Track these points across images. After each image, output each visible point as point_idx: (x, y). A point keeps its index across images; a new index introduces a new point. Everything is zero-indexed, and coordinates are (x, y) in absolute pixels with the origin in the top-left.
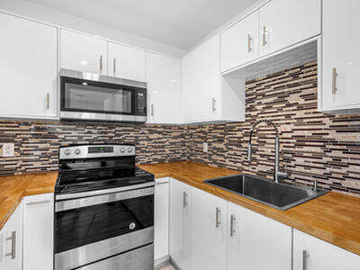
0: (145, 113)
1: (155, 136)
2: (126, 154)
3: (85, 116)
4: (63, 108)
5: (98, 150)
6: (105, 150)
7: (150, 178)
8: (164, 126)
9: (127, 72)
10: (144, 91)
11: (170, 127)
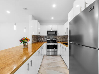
0: (57, 34)
1: (60, 37)
2: (55, 40)
3: (51, 35)
4: (48, 34)
5: (51, 39)
6: (52, 39)
7: (57, 43)
8: (61, 36)
9: (55, 29)
10: (57, 31)
11: (62, 36)
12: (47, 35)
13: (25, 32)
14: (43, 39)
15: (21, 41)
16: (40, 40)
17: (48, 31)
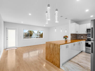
12: (86, 33)
13: (61, 32)
14: (82, 37)
15: (64, 37)
16: (79, 38)
17: (87, 30)
